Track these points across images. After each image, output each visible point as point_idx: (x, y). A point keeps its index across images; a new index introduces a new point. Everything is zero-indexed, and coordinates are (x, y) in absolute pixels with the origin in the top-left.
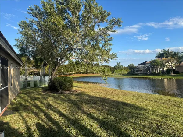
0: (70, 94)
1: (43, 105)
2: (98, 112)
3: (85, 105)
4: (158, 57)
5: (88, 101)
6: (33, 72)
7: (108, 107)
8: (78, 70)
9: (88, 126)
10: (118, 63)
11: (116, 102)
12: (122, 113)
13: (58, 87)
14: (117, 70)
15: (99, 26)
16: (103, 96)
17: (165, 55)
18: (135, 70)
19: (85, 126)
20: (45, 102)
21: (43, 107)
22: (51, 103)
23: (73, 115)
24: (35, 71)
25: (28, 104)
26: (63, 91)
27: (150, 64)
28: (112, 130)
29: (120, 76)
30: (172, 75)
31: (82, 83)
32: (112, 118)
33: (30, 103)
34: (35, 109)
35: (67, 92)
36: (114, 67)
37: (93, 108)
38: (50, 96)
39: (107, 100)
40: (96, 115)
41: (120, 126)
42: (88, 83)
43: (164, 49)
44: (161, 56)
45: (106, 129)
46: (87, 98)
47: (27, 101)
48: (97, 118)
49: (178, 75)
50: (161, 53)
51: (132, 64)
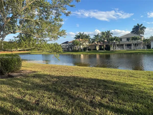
4: (76, 38)
17: (81, 37)
27: (71, 44)
30: (88, 52)
43: (80, 33)
44: (78, 37)
49: (91, 52)
50: (78, 35)
51: (56, 43)
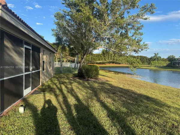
0: (94, 82)
1: (66, 89)
2: (113, 102)
3: (103, 94)
5: (108, 91)
6: (70, 60)
7: (126, 98)
8: (105, 59)
9: (96, 114)
10: (155, 54)
11: (138, 94)
12: (138, 107)
13: (85, 74)
14: (153, 61)
15: (128, 12)
16: (127, 87)
18: (175, 62)
19: (93, 113)
20: (69, 86)
21: (65, 90)
22: (74, 88)
23: (87, 102)
24: (72, 59)
25: (55, 87)
26: (89, 79)
28: (118, 122)
29: (157, 69)
31: (112, 72)
32: (124, 110)
33: (57, 86)
34: (58, 92)
35: (93, 80)
36: (151, 58)
37: (109, 97)
38: (76, 82)
39: (129, 91)
40: (108, 105)
41: (129, 119)
42: (118, 73)
45: (112, 120)
46: (109, 87)
47: (55, 84)
48: (108, 108)
51: (173, 56)
